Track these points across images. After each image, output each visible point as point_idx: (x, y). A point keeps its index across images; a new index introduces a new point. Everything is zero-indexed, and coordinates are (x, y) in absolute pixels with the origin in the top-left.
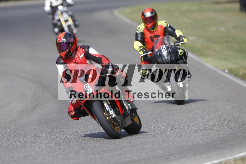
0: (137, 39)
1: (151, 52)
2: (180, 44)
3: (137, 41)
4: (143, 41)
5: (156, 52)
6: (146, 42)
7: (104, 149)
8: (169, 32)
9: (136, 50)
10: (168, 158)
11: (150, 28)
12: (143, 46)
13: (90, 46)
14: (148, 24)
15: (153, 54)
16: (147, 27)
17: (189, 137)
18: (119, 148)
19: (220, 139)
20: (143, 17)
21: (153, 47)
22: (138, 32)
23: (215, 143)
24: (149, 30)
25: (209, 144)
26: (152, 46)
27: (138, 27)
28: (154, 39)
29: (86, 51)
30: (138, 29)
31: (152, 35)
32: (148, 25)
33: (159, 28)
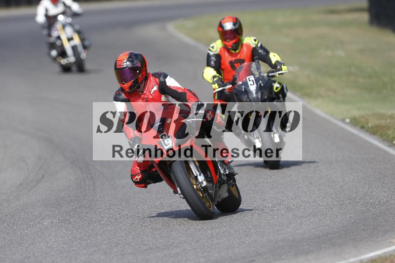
0: (209, 65)
1: (231, 86)
2: (277, 74)
3: (209, 68)
4: (218, 68)
5: (238, 86)
6: (223, 70)
7: (151, 246)
8: (259, 55)
9: (207, 81)
10: (254, 261)
11: (230, 47)
12: (218, 75)
13: (168, 74)
14: (228, 40)
15: (235, 89)
16: (225, 45)
17: (287, 226)
18: (175, 245)
19: (338, 230)
20: (221, 29)
21: (234, 78)
22: (211, 53)
23: (329, 237)
24: (228, 51)
25: (318, 237)
26: (234, 76)
27: (212, 45)
28: (236, 65)
29: (161, 82)
30: (211, 49)
31: (233, 59)
32: (228, 42)
33: (245, 49)
